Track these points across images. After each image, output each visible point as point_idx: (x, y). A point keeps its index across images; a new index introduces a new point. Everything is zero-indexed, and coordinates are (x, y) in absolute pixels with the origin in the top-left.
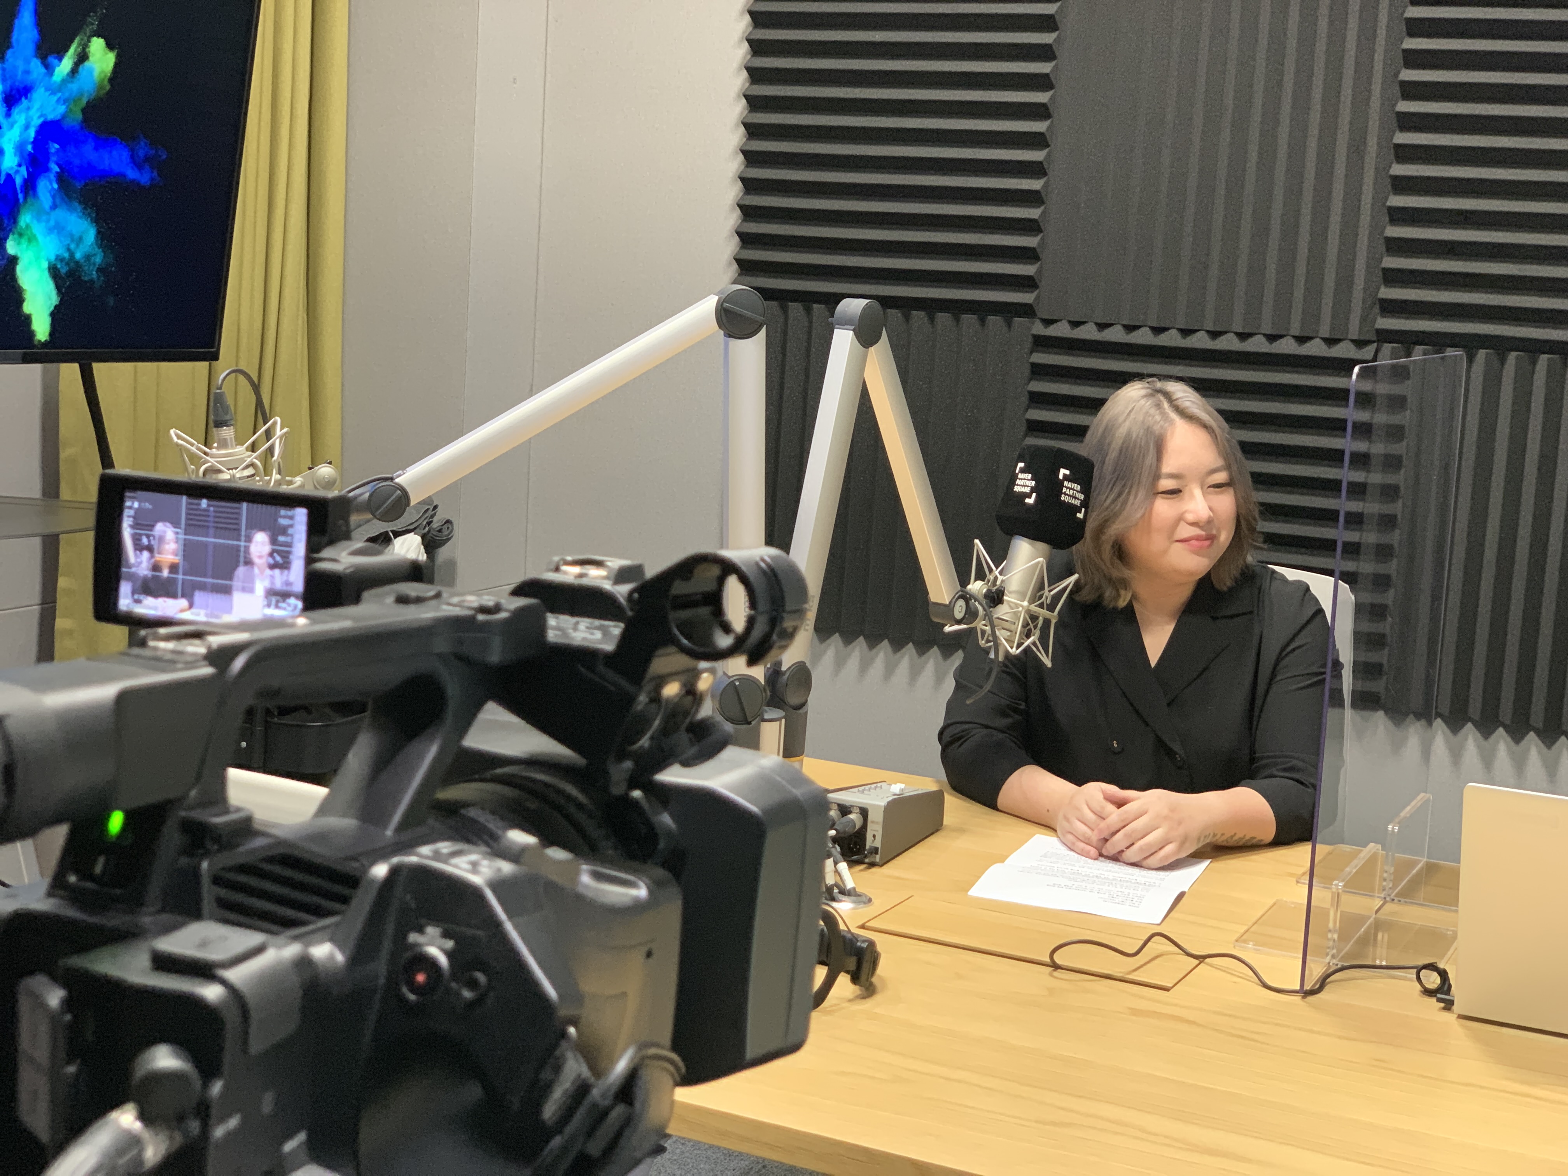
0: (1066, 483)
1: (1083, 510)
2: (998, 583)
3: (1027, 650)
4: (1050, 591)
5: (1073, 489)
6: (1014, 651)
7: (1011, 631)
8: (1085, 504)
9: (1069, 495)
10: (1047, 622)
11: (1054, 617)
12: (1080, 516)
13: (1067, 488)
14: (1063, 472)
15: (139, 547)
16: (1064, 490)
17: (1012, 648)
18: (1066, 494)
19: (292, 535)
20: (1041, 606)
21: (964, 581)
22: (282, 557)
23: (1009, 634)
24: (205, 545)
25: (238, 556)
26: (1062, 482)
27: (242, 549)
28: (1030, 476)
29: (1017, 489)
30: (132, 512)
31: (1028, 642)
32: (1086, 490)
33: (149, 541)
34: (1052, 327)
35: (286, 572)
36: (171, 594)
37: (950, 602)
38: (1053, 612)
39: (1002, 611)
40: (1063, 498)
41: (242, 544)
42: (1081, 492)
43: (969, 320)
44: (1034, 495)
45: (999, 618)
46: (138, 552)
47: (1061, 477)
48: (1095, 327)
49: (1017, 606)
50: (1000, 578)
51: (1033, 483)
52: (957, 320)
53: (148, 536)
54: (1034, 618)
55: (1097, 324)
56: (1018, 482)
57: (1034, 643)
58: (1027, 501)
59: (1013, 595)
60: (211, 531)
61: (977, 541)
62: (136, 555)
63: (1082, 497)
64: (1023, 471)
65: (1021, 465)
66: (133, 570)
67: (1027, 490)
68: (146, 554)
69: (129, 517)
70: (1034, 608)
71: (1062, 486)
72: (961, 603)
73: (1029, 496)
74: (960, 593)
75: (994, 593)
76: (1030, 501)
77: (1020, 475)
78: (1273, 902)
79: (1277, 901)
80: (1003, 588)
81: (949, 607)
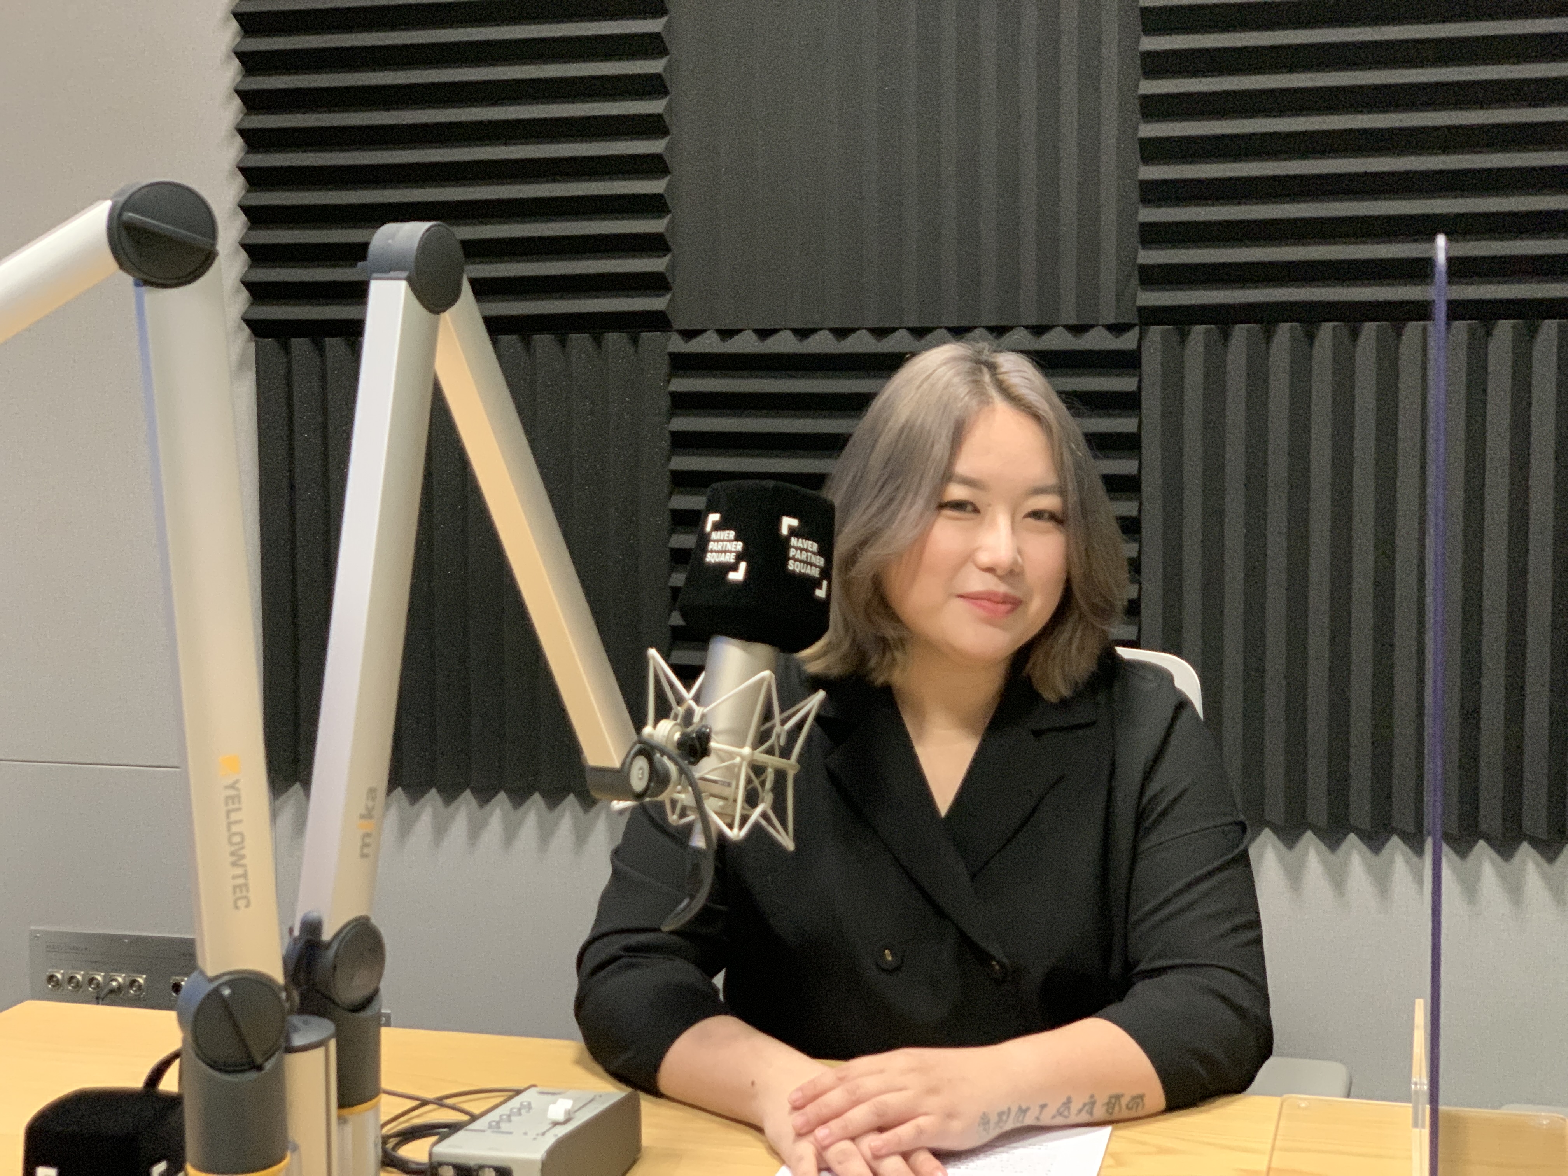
0: (794, 541)
1: (825, 583)
2: (696, 719)
3: (757, 829)
4: (784, 722)
5: (807, 550)
6: (736, 834)
7: (725, 799)
8: (826, 573)
9: (801, 561)
10: (781, 775)
11: (791, 766)
12: (821, 593)
13: (797, 548)
14: (788, 523)
16: (792, 552)
17: (731, 826)
18: (795, 560)
20: (770, 752)
21: (639, 722)
23: (721, 803)
26: (787, 539)
28: (732, 534)
29: (711, 558)
31: (755, 815)
32: (826, 551)
34: (694, 341)
37: (623, 764)
38: (789, 759)
39: (707, 768)
40: (792, 566)
42: (820, 553)
43: (579, 341)
44: (743, 566)
45: (703, 779)
47: (785, 531)
48: (754, 336)
49: (732, 756)
50: (698, 711)
51: (739, 546)
52: (563, 344)
54: (758, 770)
55: (757, 331)
56: (712, 546)
57: (764, 815)
58: (733, 576)
59: (721, 738)
61: (653, 652)
63: (820, 561)
64: (717, 527)
65: (714, 518)
67: (730, 558)
70: (761, 757)
71: (787, 547)
72: (641, 763)
73: (734, 567)
74: (638, 746)
75: (692, 739)
76: (737, 576)
77: (713, 535)
80: (706, 729)
81: (622, 773)
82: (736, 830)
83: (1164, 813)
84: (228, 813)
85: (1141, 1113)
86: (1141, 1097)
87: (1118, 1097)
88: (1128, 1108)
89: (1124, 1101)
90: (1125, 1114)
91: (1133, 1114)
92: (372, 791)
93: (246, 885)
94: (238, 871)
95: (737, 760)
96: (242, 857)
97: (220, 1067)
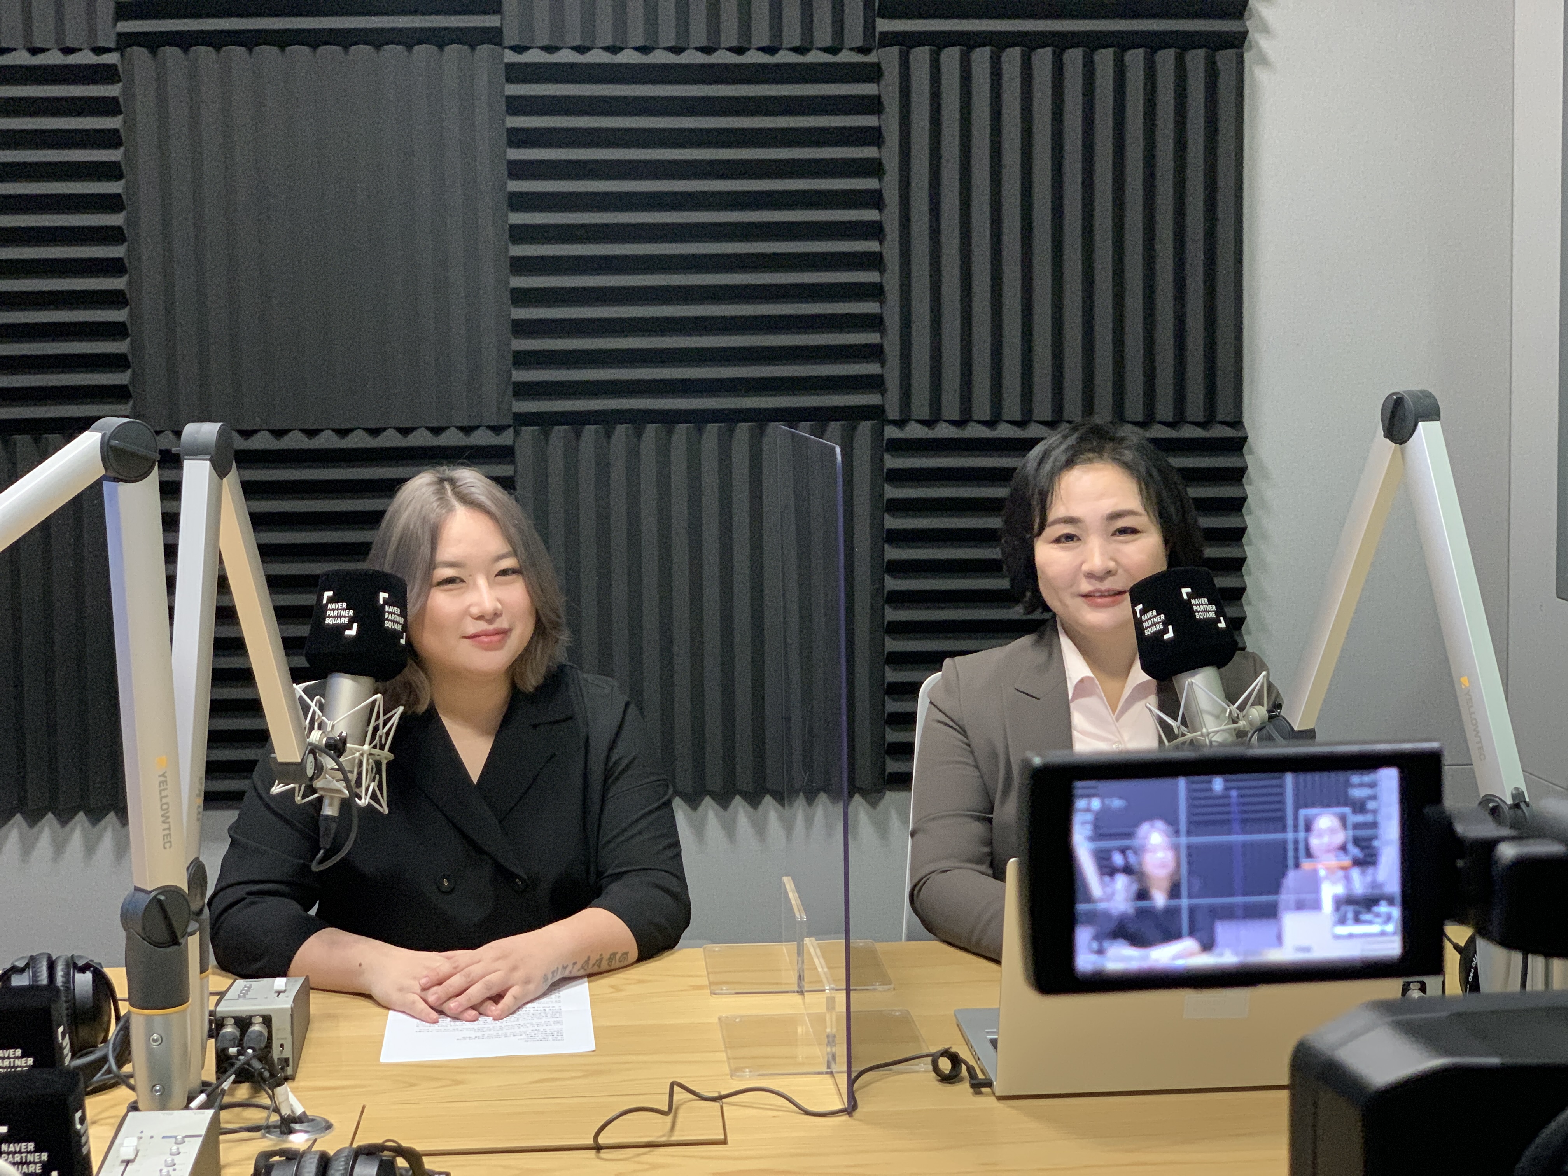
0: (387, 608)
2: (329, 729)
4: (384, 727)
5: (394, 613)
6: (363, 803)
8: (405, 627)
9: (391, 621)
13: (389, 613)
14: (383, 596)
15: (1108, 870)
16: (387, 615)
18: (389, 620)
19: (1375, 812)
22: (1362, 848)
24: (1228, 848)
25: (1285, 858)
26: (383, 607)
27: (1290, 847)
28: (345, 605)
29: (327, 621)
30: (1089, 817)
31: (371, 789)
33: (1126, 858)
35: (1370, 870)
36: (1170, 935)
37: (303, 759)
40: (387, 624)
41: (1290, 836)
44: (355, 625)
46: (1107, 879)
47: (381, 602)
49: (357, 752)
51: (351, 613)
53: (1123, 851)
56: (329, 613)
58: (348, 633)
59: (349, 741)
60: (1236, 826)
62: (1103, 885)
63: (401, 620)
64: (331, 600)
65: (328, 594)
66: (1102, 906)
67: (345, 621)
68: (1121, 882)
69: (1084, 823)
70: (372, 750)
71: (383, 612)
72: (311, 758)
73: (349, 627)
74: (309, 748)
75: (335, 740)
76: (352, 632)
77: (330, 606)
78: (717, 1020)
79: (719, 1019)
80: (344, 734)
81: (301, 765)
82: (363, 800)
83: (624, 771)
84: (160, 791)
85: (626, 963)
86: (627, 953)
87: (614, 954)
88: (620, 961)
89: (618, 957)
90: (618, 965)
91: (622, 964)
92: (201, 779)
93: (170, 834)
94: (166, 826)
95: (357, 754)
96: (168, 818)
97: (157, 945)
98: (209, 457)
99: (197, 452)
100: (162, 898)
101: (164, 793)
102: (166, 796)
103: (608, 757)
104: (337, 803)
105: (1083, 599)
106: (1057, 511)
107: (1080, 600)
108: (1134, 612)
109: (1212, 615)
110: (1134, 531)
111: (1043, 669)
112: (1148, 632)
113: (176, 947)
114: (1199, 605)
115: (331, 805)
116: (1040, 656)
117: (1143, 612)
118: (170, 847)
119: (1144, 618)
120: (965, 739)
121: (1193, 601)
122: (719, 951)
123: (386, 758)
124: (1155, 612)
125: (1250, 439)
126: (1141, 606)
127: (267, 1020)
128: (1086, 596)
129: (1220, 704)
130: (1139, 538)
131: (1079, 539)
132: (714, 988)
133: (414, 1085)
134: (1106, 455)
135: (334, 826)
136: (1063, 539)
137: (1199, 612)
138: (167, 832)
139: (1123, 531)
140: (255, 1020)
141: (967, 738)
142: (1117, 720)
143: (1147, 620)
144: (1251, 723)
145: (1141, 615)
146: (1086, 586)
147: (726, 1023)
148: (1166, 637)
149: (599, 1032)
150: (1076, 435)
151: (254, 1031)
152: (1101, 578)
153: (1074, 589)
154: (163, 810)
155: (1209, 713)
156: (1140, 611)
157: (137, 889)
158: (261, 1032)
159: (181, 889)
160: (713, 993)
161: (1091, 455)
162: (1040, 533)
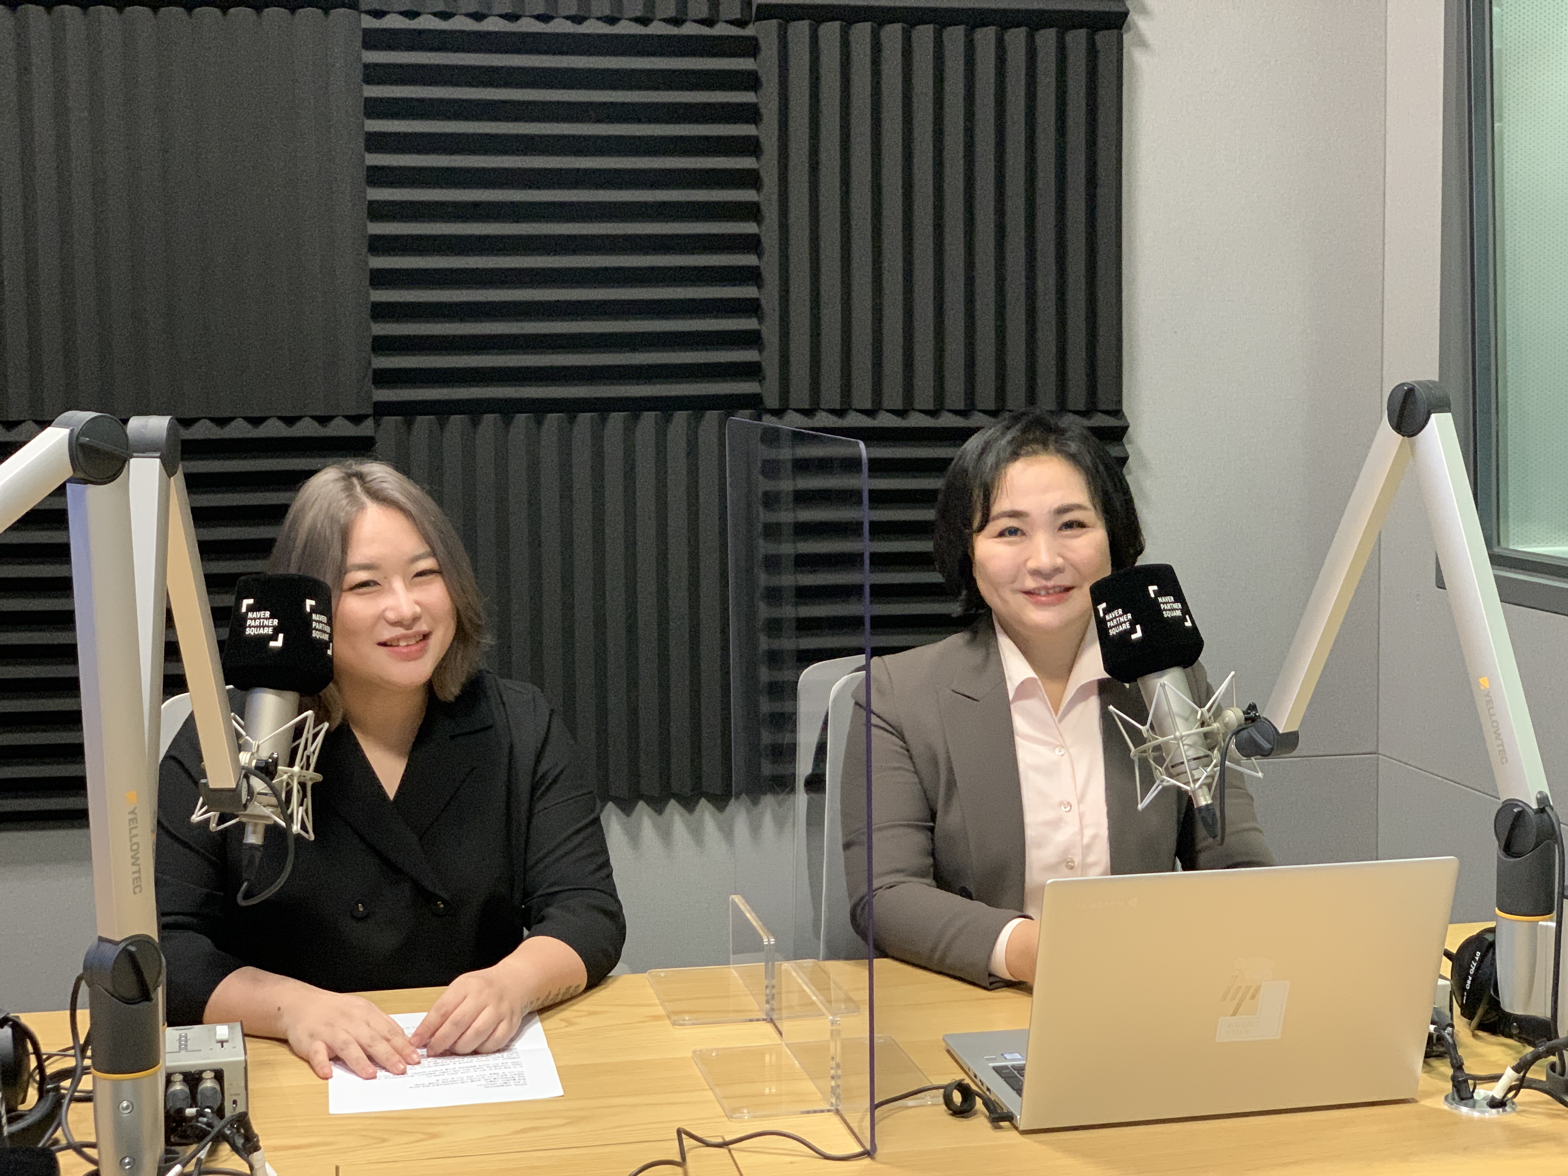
0: (314, 616)
2: (254, 749)
5: (320, 622)
9: (319, 630)
13: (317, 621)
14: (310, 603)
16: (314, 624)
18: (316, 629)
26: (310, 615)
28: (268, 614)
29: (248, 631)
37: (237, 785)
40: (314, 634)
44: (281, 636)
47: (308, 609)
50: (254, 743)
51: (275, 622)
56: (249, 623)
58: (272, 644)
64: (252, 608)
65: (247, 602)
67: (269, 631)
71: (310, 620)
72: (243, 782)
73: (274, 638)
74: (241, 771)
75: (266, 762)
76: (278, 643)
77: (250, 615)
78: (690, 1055)
79: (694, 1052)
80: (275, 756)
81: (234, 793)
83: (553, 784)
84: (131, 829)
86: (580, 985)
87: (570, 987)
89: (572, 990)
90: (568, 997)
91: (571, 996)
93: (139, 878)
94: (135, 868)
95: (285, 777)
96: (138, 859)
97: (128, 1001)
98: (158, 455)
99: (146, 448)
100: (133, 949)
101: (134, 832)
102: (137, 835)
103: (535, 772)
104: (261, 830)
105: (1027, 596)
106: (1002, 504)
107: (1021, 597)
108: (1096, 612)
109: (1178, 613)
110: (1081, 525)
111: (982, 668)
112: (1112, 632)
113: (146, 1003)
114: (1166, 603)
115: (254, 832)
116: (975, 656)
117: (1107, 611)
118: (140, 892)
119: (1107, 618)
120: (901, 743)
121: (1160, 599)
122: (665, 977)
123: (311, 779)
124: (1120, 611)
125: (1130, 430)
126: (1104, 605)
127: (219, 1076)
128: (1028, 593)
129: (1189, 704)
130: (1087, 532)
131: (1024, 534)
132: (675, 1017)
133: (384, 1141)
134: (1051, 447)
135: (258, 855)
136: (1007, 533)
137: (1166, 610)
138: (136, 875)
139: (1069, 525)
140: (204, 1075)
141: (905, 743)
142: (1060, 721)
143: (1112, 620)
144: (1226, 725)
145: (1105, 614)
146: (1030, 583)
147: (701, 1057)
148: (1134, 637)
149: (564, 1073)
150: (1019, 426)
151: (206, 1088)
152: (1047, 576)
153: (1017, 585)
154: (132, 850)
155: (1181, 717)
156: (1104, 610)
157: (101, 939)
158: (214, 1089)
159: (150, 938)
160: (674, 1024)
161: (1035, 447)
162: (981, 528)
